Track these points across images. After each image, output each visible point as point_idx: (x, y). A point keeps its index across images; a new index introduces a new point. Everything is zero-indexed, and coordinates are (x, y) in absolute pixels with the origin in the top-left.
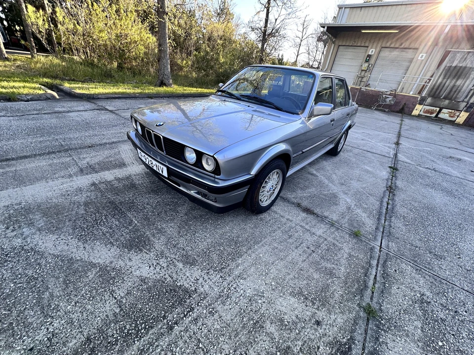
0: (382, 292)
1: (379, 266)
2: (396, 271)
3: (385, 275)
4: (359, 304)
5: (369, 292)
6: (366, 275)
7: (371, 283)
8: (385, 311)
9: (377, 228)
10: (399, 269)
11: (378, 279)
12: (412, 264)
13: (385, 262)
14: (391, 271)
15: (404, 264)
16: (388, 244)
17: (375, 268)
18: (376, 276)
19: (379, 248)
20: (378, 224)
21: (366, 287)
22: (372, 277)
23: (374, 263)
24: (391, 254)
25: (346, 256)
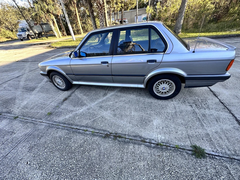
0: (21, 121)
1: (32, 121)
2: (28, 126)
3: (27, 123)
4: (19, 115)
5: (22, 117)
6: (28, 117)
7: (25, 118)
8: (15, 121)
9: (55, 122)
10: (28, 127)
11: (26, 120)
12: (29, 133)
13: (33, 123)
14: (28, 124)
15: (30, 130)
16: (43, 125)
17: (31, 119)
18: (28, 120)
19: (41, 121)
20: (60, 123)
21: (24, 117)
22: (27, 119)
23: (33, 119)
24: (37, 126)
25: (38, 112)
